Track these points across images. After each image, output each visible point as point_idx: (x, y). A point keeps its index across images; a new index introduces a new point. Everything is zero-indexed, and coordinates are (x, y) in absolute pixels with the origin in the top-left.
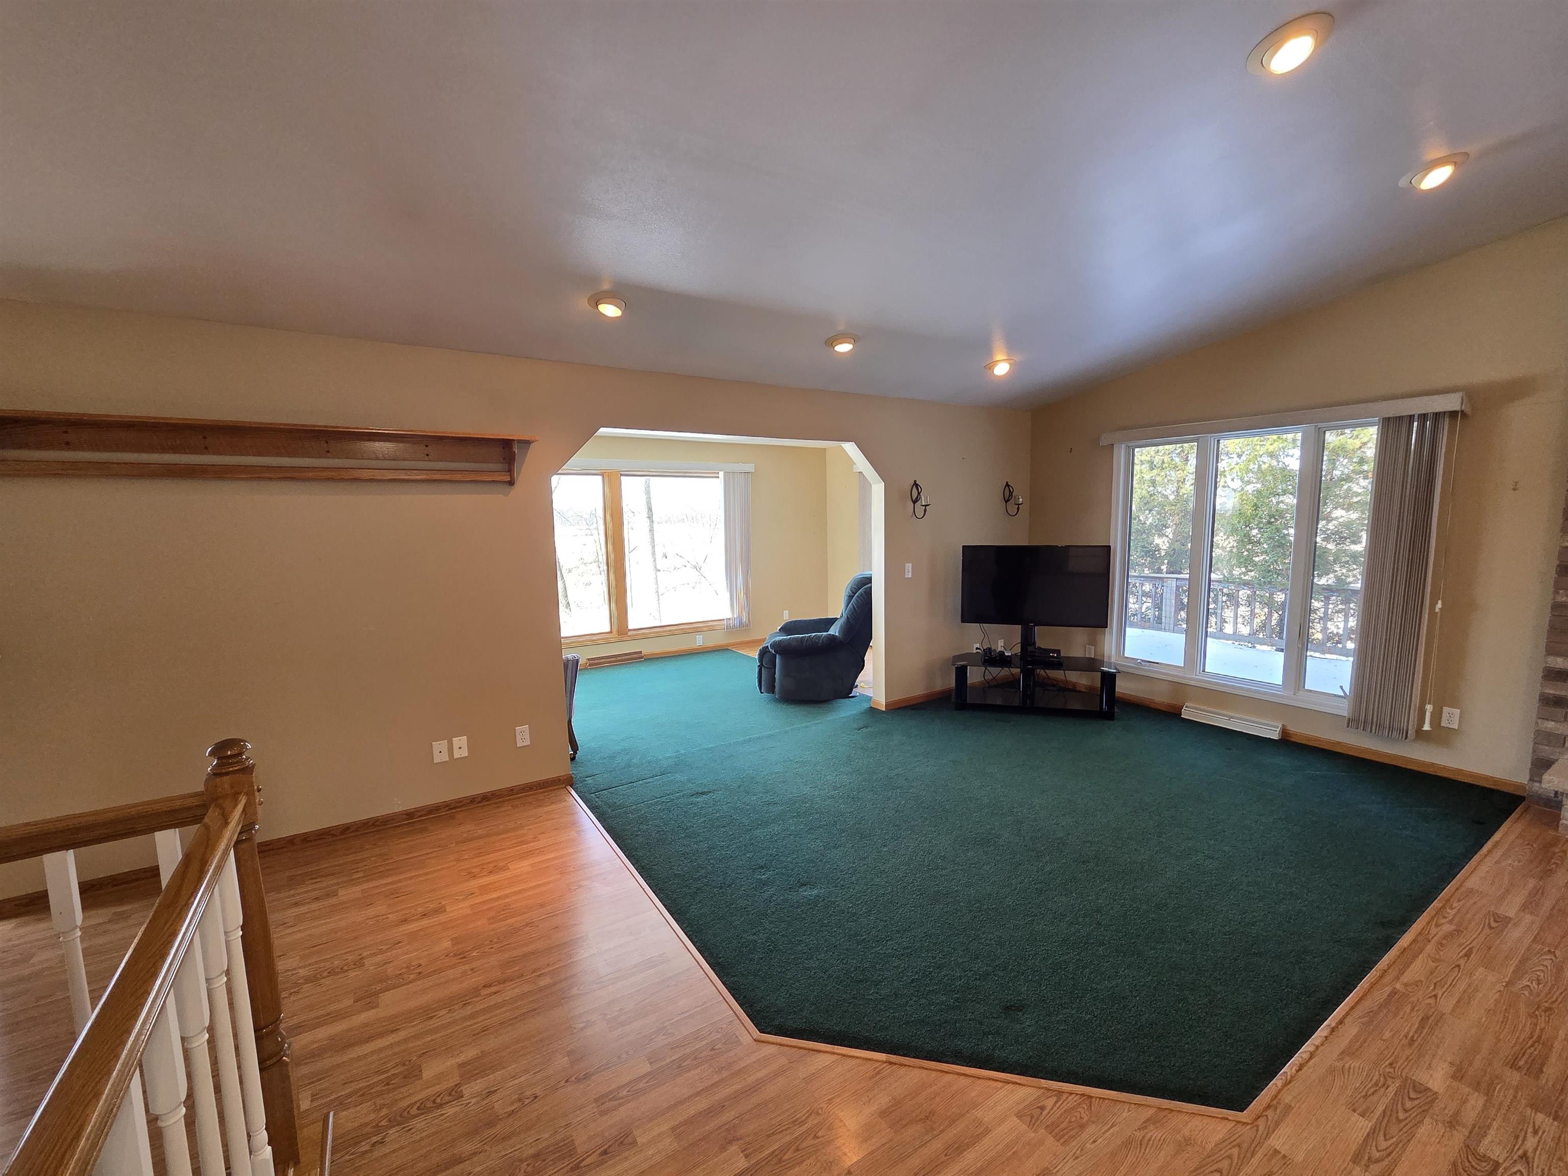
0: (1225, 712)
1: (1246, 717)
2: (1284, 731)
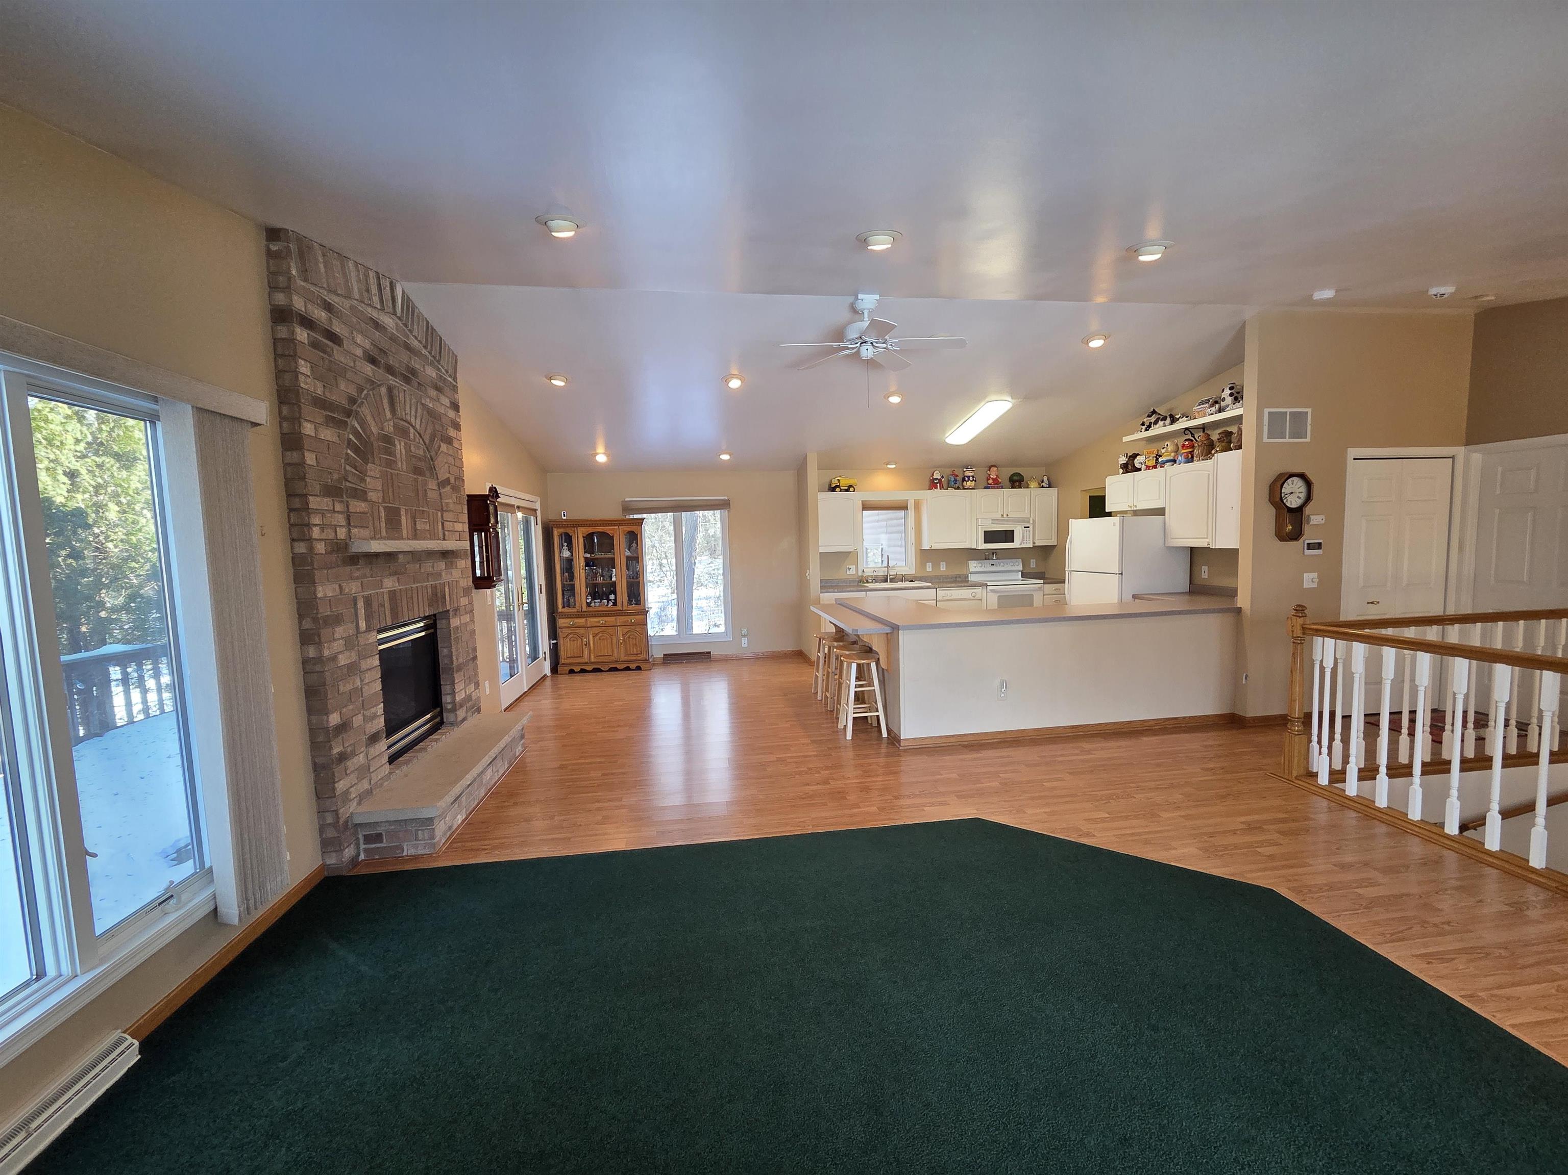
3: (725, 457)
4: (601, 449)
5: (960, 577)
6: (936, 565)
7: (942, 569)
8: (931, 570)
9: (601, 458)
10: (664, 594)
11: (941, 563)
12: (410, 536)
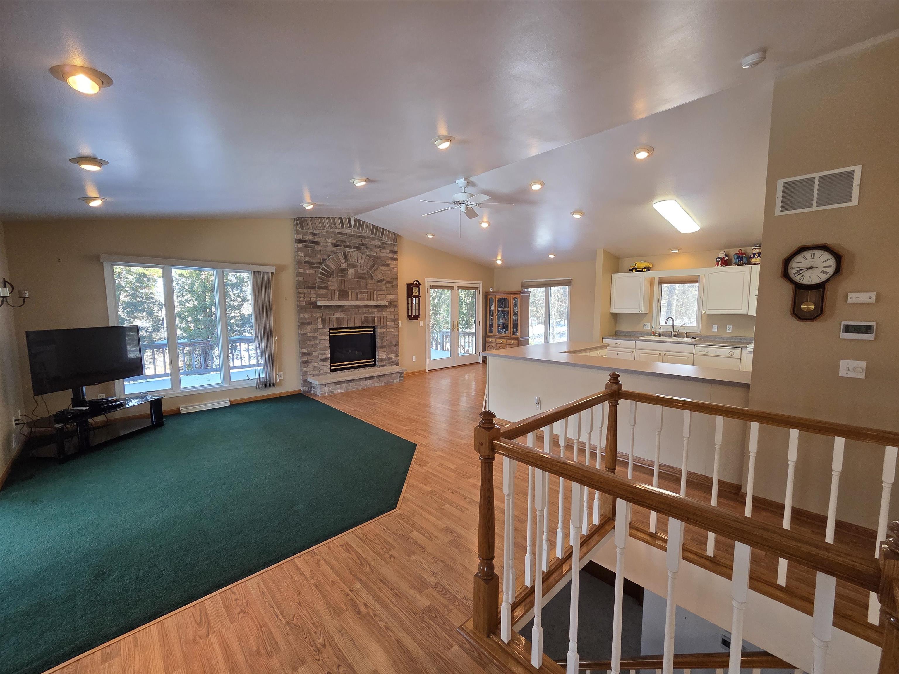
0: (202, 403)
1: (214, 401)
2: (231, 402)
3: (552, 256)
4: (499, 258)
5: (745, 339)
6: (722, 327)
7: (727, 331)
8: (731, 331)
9: (499, 262)
10: (559, 332)
11: (728, 326)
12: (354, 298)
